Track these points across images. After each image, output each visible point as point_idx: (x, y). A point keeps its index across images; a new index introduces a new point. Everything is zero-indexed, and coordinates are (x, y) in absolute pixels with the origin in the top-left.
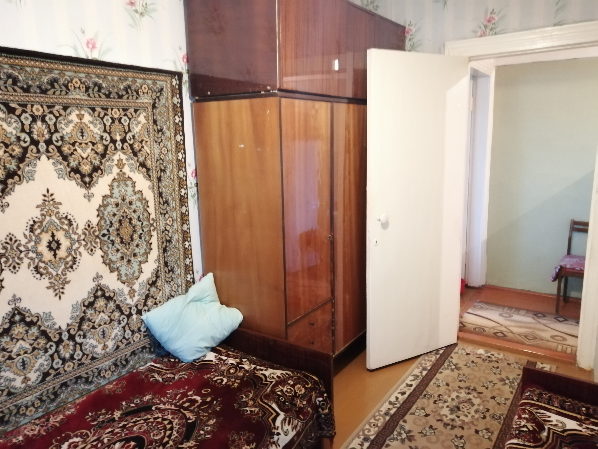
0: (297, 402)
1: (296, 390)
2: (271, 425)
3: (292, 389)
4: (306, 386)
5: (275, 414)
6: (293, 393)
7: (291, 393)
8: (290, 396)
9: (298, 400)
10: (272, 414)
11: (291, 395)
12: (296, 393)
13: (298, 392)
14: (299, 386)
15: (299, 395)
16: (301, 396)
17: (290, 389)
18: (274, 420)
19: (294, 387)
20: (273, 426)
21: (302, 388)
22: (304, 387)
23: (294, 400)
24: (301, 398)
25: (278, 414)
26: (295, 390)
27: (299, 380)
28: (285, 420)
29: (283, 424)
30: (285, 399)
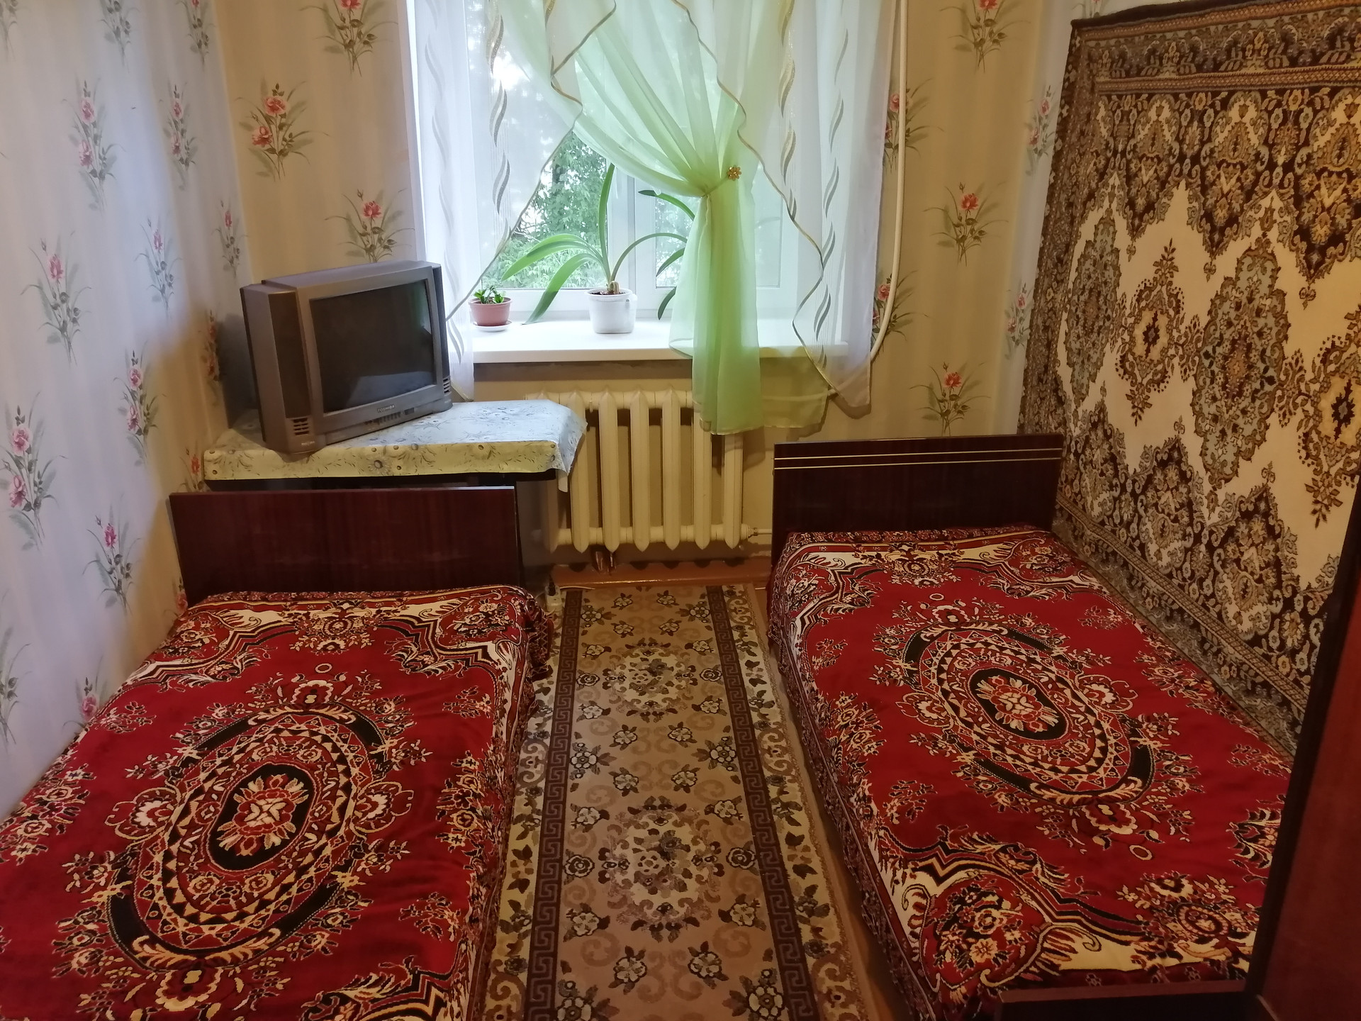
0: (954, 935)
1: (984, 941)
2: (921, 861)
3: (990, 932)
4: (987, 972)
5: (942, 873)
6: (980, 930)
7: (980, 924)
8: (973, 919)
9: (956, 937)
10: (943, 867)
11: (977, 923)
12: (978, 936)
13: (979, 944)
14: (994, 951)
15: (969, 945)
16: (965, 946)
17: (991, 926)
18: (930, 870)
19: (993, 936)
20: (921, 864)
21: (986, 956)
22: (987, 964)
23: (960, 927)
24: (958, 947)
25: (939, 880)
26: (986, 937)
27: (1012, 960)
28: (924, 895)
29: (917, 891)
30: (969, 905)
